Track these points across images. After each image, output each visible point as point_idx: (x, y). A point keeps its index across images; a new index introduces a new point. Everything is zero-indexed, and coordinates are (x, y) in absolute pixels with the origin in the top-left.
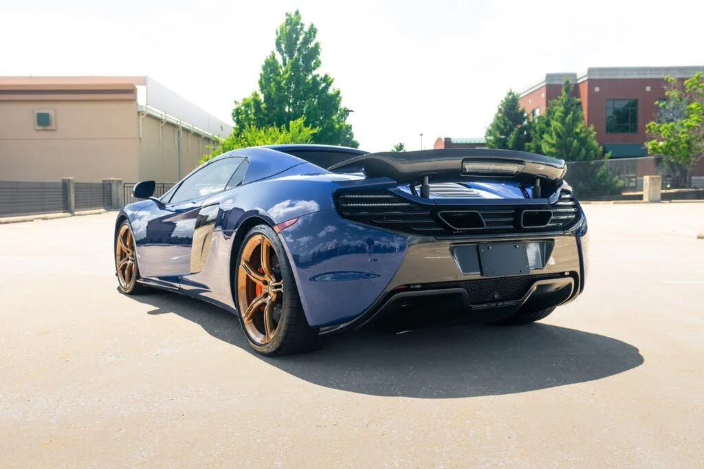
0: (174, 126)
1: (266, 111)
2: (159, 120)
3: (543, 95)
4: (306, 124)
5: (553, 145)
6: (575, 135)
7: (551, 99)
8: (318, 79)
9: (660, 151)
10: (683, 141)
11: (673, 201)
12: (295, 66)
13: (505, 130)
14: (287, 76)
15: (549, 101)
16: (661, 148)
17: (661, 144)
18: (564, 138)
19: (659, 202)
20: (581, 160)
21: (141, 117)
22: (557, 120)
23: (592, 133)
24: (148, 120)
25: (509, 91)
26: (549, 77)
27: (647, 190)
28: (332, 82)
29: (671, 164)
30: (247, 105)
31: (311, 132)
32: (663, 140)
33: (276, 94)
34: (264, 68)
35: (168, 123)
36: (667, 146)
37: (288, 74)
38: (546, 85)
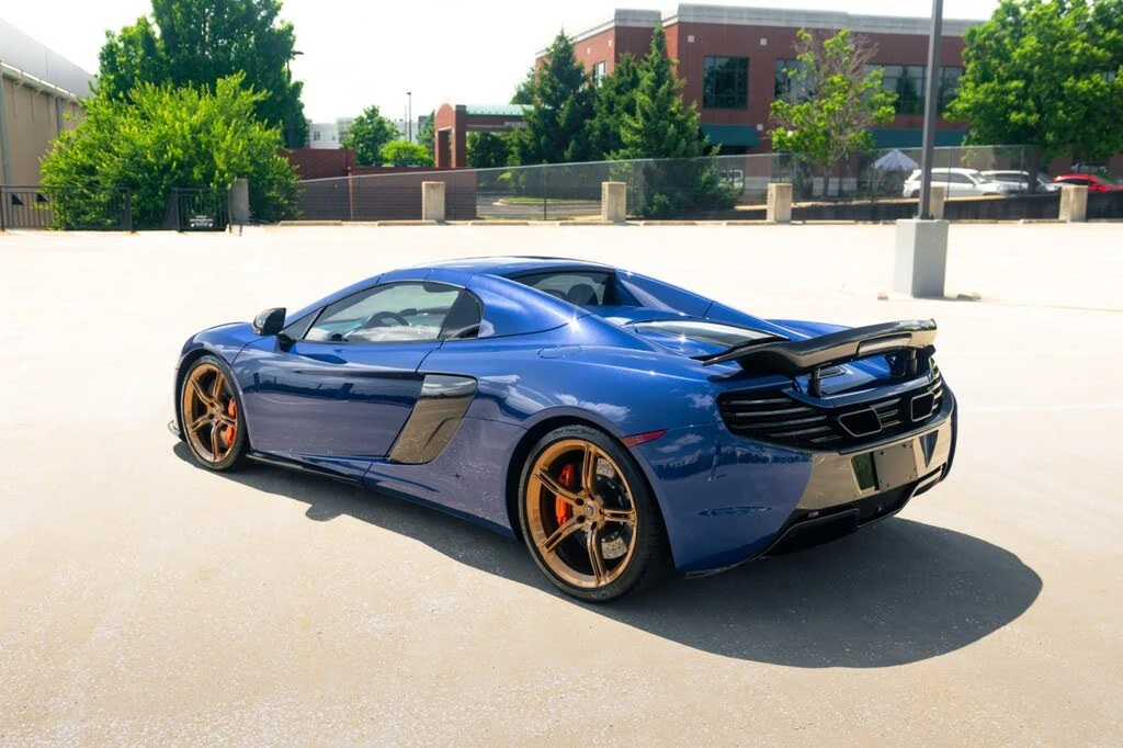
3: (611, 43)
4: (244, 86)
5: (637, 131)
6: (669, 118)
7: (623, 51)
8: (255, 3)
9: (789, 144)
10: (819, 131)
11: (808, 222)
13: (554, 97)
15: (621, 55)
16: (790, 140)
17: (790, 134)
18: (653, 119)
19: (786, 222)
20: (678, 156)
22: (643, 92)
23: (694, 115)
25: (560, 34)
26: (620, 14)
27: (773, 206)
28: (279, 8)
29: (803, 165)
31: (254, 98)
32: (793, 129)
33: (183, 26)
36: (798, 139)
38: (616, 28)
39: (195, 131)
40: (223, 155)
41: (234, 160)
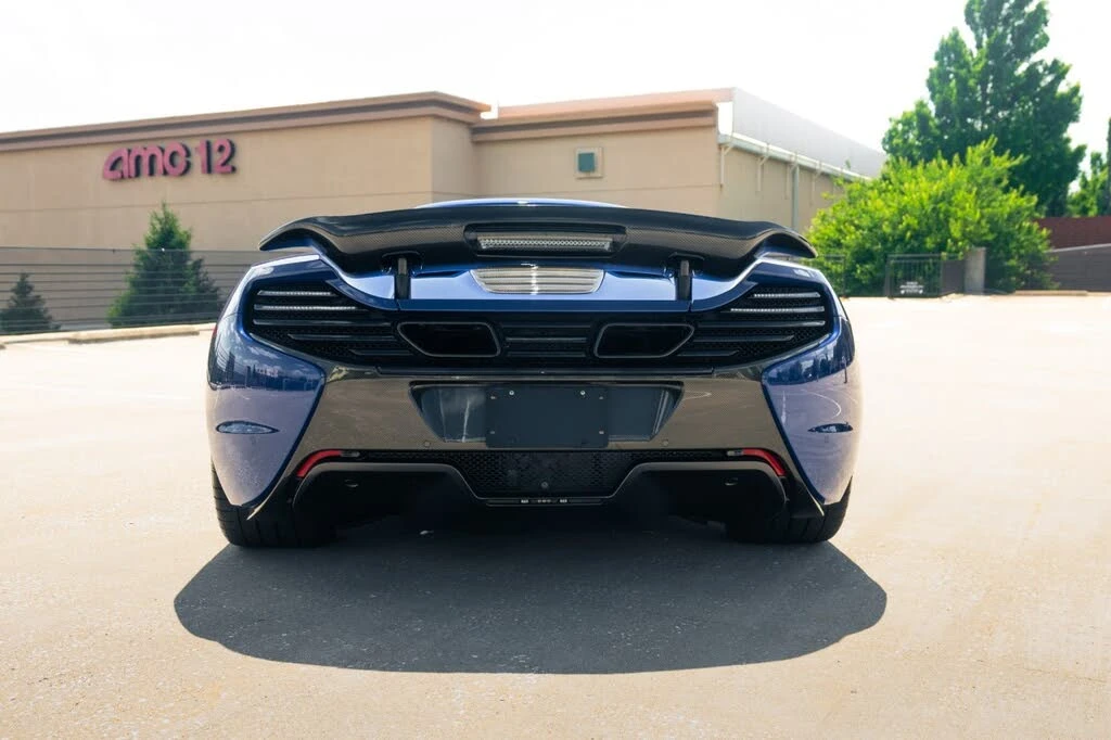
0: (786, 163)
1: (938, 132)
2: (756, 155)
4: (999, 151)
8: (1040, 69)
12: (995, 50)
14: (979, 67)
21: (724, 152)
24: (736, 156)
28: (1066, 71)
30: (907, 122)
31: (1009, 164)
33: (957, 100)
34: (938, 57)
35: (774, 160)
37: (981, 65)
39: (937, 200)
40: (959, 223)
41: (971, 228)
